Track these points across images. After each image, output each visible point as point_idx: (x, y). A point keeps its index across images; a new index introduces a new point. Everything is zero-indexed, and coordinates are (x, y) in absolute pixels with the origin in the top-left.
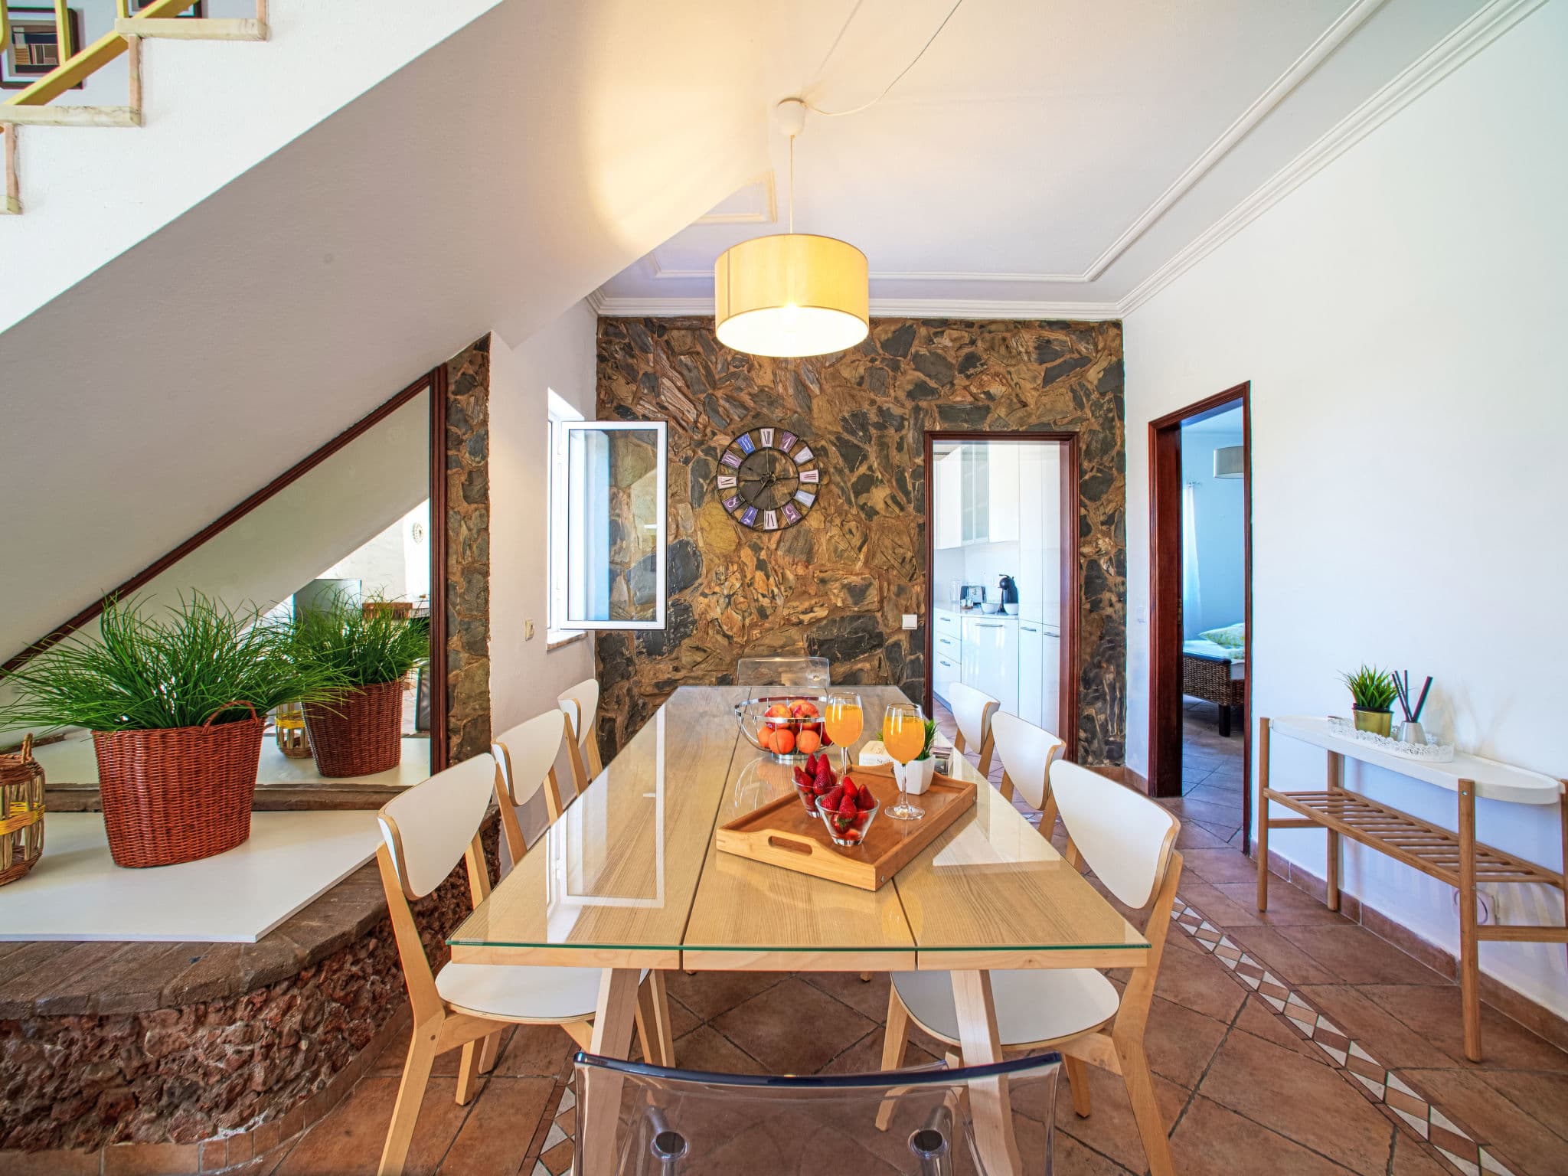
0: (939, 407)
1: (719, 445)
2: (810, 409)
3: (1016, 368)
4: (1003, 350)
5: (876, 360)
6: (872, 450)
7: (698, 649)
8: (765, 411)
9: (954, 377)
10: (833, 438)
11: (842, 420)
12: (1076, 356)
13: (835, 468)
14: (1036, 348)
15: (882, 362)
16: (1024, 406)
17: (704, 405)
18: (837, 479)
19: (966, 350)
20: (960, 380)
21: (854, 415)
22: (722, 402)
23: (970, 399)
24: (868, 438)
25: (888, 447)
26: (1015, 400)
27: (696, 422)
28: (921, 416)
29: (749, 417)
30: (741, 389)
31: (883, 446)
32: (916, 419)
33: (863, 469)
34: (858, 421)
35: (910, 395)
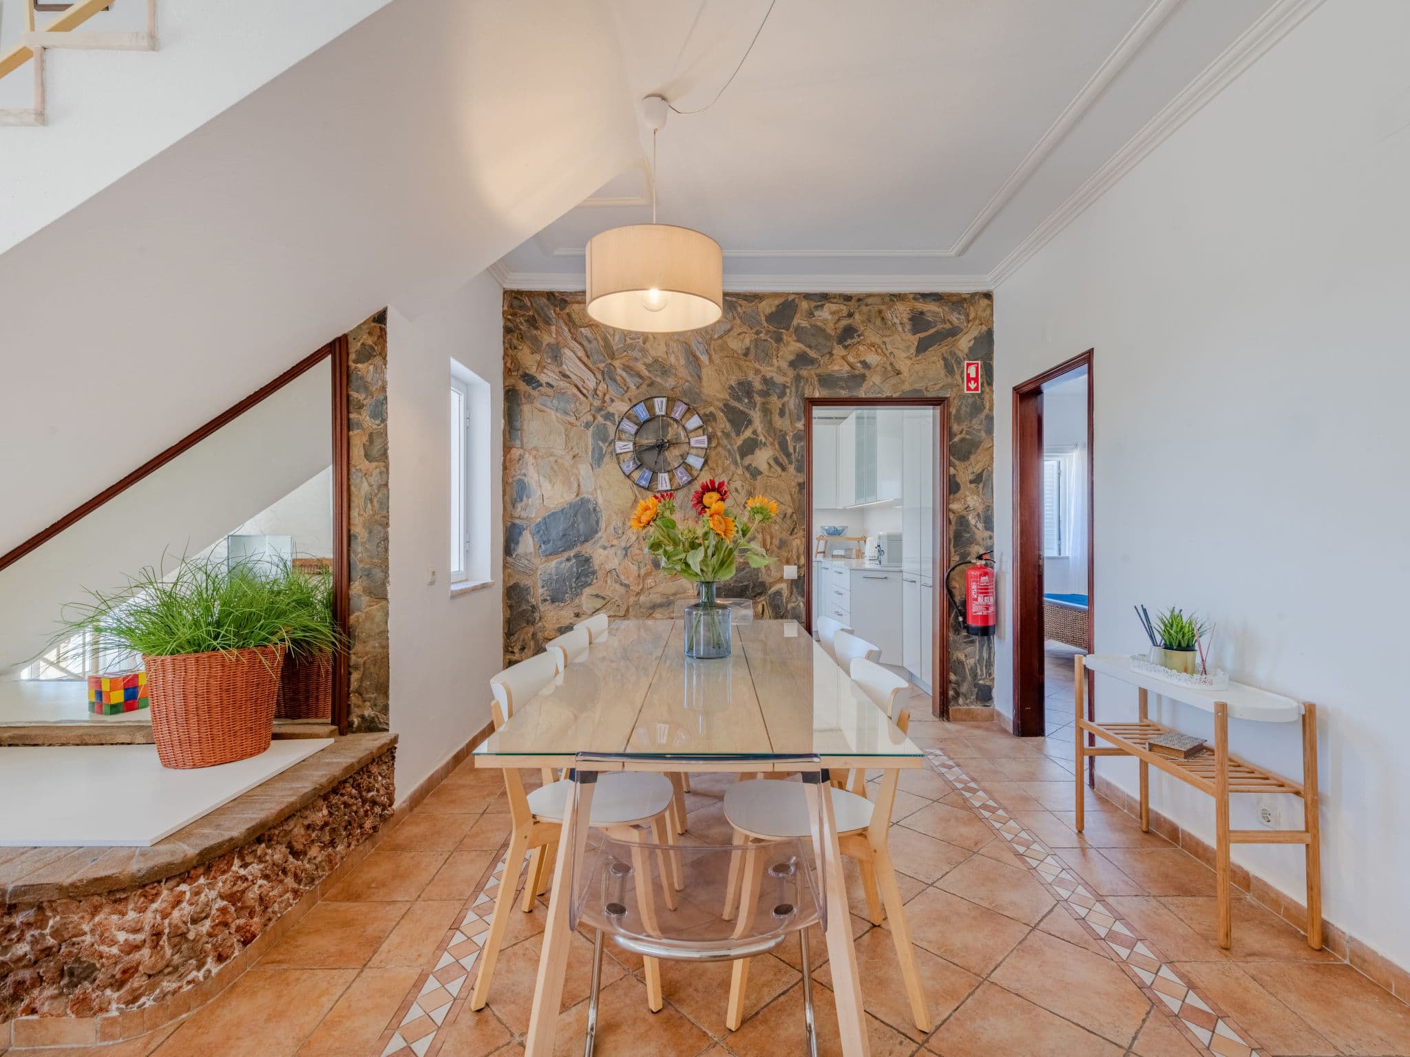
0: (819, 376)
1: (617, 411)
2: (700, 378)
3: (891, 338)
4: (878, 322)
5: (761, 332)
6: (756, 416)
7: (597, 596)
8: (658, 380)
9: (832, 348)
10: (721, 405)
11: (729, 388)
12: (948, 326)
13: (723, 432)
14: (910, 319)
15: (766, 334)
16: (898, 374)
17: (603, 373)
18: (725, 442)
19: (844, 322)
20: (839, 351)
21: (740, 384)
22: (620, 371)
23: (847, 368)
24: (752, 404)
25: (771, 413)
26: (889, 368)
27: (595, 390)
28: (802, 384)
29: (644, 386)
30: (636, 359)
31: (766, 411)
32: (797, 387)
33: (748, 433)
34: (744, 389)
35: (792, 364)
